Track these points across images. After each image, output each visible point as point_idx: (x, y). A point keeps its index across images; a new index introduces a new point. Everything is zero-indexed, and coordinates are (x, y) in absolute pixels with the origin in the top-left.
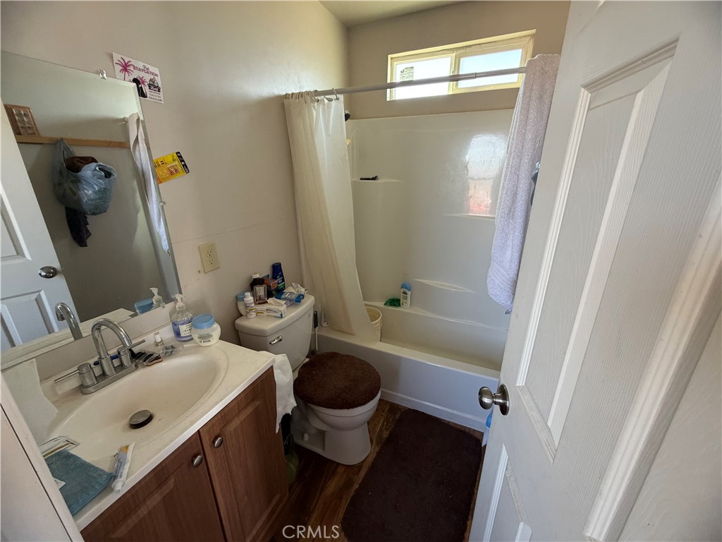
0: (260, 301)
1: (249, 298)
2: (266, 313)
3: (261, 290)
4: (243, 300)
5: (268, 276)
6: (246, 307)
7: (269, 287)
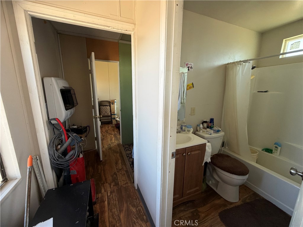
0: (204, 128)
1: (201, 126)
2: (206, 132)
3: (205, 125)
4: (199, 126)
5: (208, 122)
6: (200, 128)
7: (208, 125)
